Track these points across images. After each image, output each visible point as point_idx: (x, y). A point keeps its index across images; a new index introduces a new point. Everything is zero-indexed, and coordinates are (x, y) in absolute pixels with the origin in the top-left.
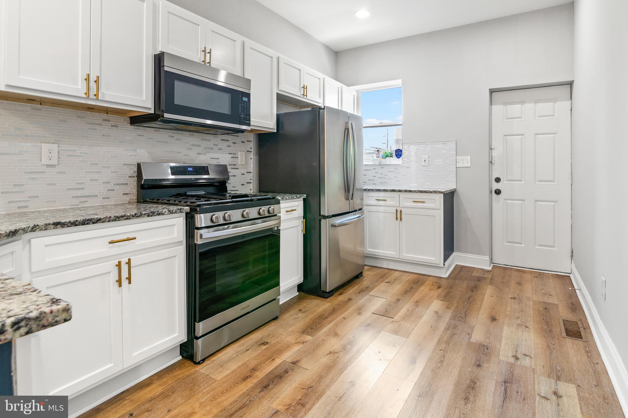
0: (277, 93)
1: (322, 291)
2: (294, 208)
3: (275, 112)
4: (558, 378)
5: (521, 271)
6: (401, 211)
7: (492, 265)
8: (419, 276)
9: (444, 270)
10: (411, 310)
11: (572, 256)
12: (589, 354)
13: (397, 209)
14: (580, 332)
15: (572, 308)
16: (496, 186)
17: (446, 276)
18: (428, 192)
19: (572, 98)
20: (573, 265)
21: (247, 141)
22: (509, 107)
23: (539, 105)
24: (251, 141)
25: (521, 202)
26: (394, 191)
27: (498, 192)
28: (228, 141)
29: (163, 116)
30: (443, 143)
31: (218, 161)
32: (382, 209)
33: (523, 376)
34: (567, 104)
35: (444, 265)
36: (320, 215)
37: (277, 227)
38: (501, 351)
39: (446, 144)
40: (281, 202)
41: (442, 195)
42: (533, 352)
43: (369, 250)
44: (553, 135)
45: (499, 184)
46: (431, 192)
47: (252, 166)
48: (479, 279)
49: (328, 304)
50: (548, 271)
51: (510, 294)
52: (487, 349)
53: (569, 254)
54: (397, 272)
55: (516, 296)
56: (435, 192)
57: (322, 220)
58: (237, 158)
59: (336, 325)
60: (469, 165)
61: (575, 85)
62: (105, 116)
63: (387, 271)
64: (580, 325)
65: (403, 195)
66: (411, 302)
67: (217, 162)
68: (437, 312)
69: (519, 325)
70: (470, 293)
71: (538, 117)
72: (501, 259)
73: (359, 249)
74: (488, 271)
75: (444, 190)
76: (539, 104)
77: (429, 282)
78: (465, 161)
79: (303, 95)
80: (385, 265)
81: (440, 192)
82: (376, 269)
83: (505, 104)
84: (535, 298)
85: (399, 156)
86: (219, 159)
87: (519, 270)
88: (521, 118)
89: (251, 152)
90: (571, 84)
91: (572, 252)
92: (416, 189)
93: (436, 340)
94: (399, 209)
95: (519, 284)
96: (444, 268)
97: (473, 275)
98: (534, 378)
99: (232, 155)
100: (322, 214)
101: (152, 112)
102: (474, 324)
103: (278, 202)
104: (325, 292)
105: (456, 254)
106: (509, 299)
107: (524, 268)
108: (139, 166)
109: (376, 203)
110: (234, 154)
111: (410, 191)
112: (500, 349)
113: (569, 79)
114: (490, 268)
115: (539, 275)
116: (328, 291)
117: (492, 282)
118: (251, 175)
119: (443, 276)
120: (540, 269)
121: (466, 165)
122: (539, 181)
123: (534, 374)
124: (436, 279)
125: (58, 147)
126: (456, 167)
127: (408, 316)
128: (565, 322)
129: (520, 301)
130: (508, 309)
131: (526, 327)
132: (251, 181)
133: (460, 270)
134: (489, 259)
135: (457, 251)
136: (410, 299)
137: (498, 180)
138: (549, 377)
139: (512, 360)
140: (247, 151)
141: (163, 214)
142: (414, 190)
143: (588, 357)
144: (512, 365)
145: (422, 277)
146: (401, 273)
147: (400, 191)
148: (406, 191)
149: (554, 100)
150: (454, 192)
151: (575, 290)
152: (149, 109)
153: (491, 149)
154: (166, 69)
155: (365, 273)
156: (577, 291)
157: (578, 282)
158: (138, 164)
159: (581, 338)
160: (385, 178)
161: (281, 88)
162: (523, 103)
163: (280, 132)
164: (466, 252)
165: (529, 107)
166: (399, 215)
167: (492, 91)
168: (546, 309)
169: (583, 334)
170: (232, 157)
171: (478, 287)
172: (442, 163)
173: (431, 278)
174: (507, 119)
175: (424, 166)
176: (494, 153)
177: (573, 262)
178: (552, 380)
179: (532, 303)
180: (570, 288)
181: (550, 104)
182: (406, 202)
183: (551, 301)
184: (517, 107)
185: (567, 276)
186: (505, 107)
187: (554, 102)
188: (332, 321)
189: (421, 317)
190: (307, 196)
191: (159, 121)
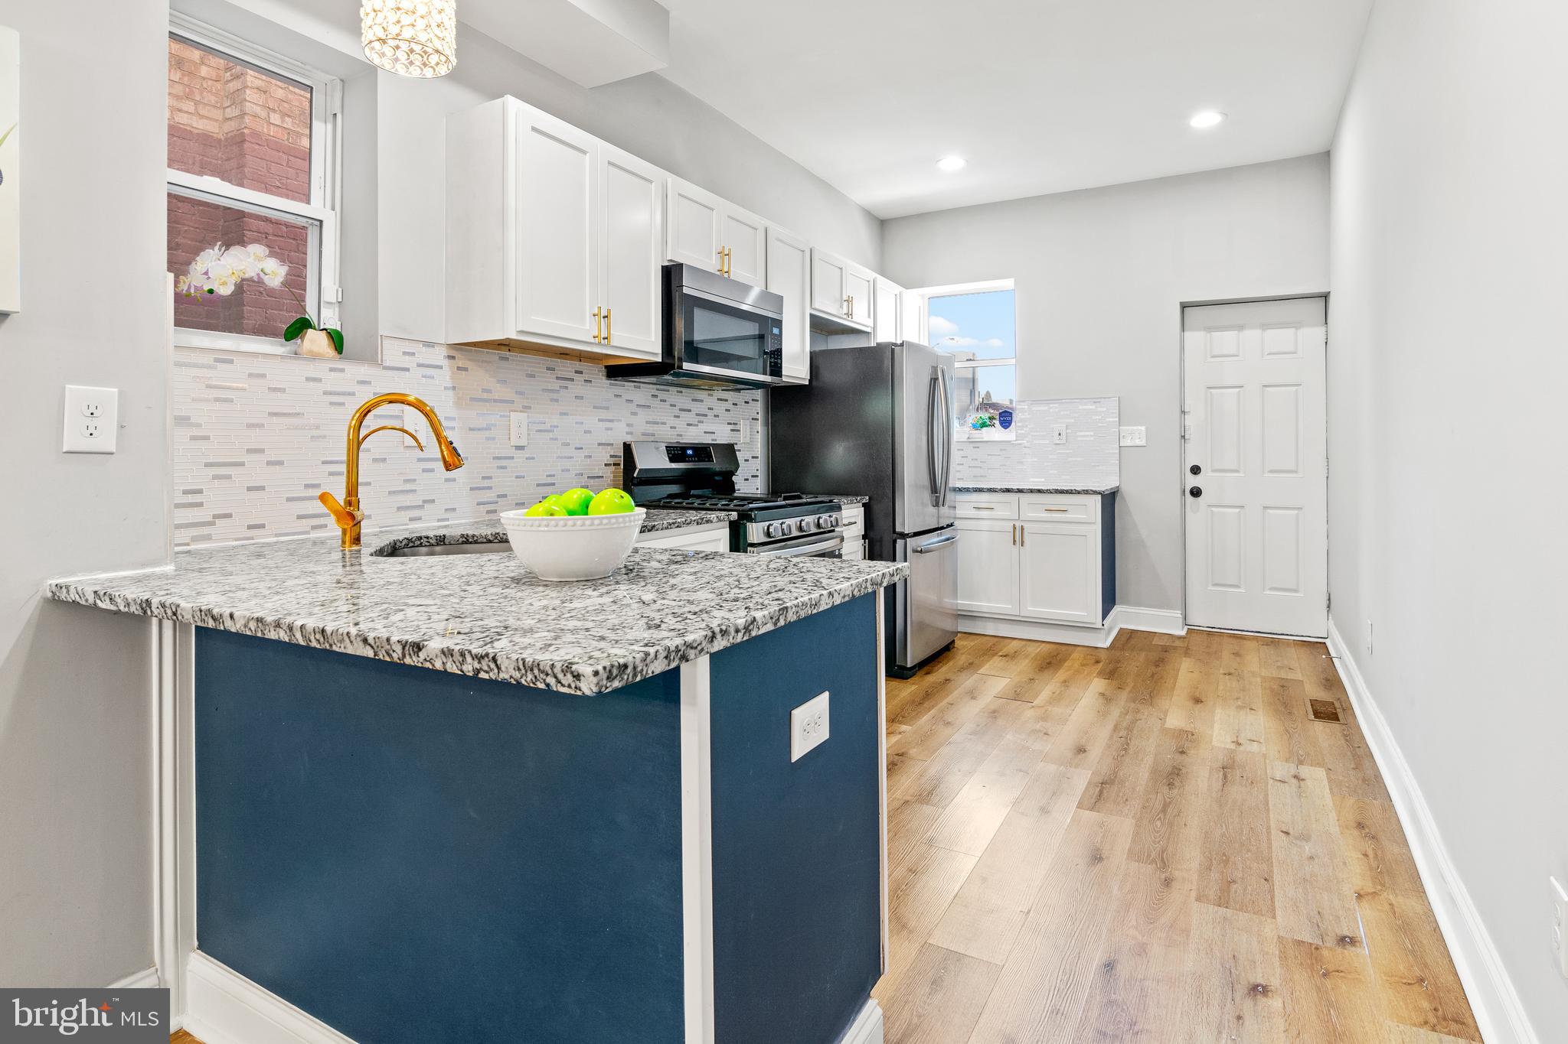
0: (812, 316)
1: (898, 666)
2: (853, 520)
3: (808, 349)
4: (1301, 763)
5: (1238, 637)
6: (1022, 528)
7: (1186, 627)
8: (1057, 646)
9: (1102, 634)
10: (1058, 692)
11: (1329, 607)
12: (1348, 738)
13: (1014, 525)
14: (1336, 714)
15: (1325, 685)
16: (1192, 481)
17: (1107, 644)
18: (1074, 491)
19: (1328, 322)
20: (1331, 622)
21: (753, 400)
22: (1216, 335)
23: (1270, 334)
24: (758, 401)
25: (1237, 510)
26: (1008, 490)
27: (1196, 493)
28: (727, 400)
29: (681, 367)
30: (1095, 400)
31: (713, 436)
32: (984, 525)
33: (1248, 762)
34: (1320, 331)
35: (1103, 625)
36: (894, 531)
37: (839, 550)
38: (1214, 736)
39: (1099, 402)
40: (843, 507)
41: (1099, 497)
42: (1263, 737)
43: (964, 603)
44: (1294, 388)
45: (1198, 477)
46: (1079, 493)
47: (759, 446)
48: (1165, 649)
49: (914, 687)
50: (1287, 635)
51: (1221, 669)
52: (1193, 735)
53: (1325, 603)
54: (1015, 642)
55: (1232, 671)
56: (1086, 492)
57: (898, 540)
58: (739, 431)
59: (942, 711)
60: (1143, 443)
61: (1332, 299)
62: (578, 365)
63: (996, 639)
64: (1337, 705)
65: (1025, 498)
66: (1056, 682)
67: (713, 440)
68: (1102, 694)
69: (1239, 708)
70: (1153, 668)
71: (1268, 354)
72: (1202, 618)
73: (948, 602)
74: (1180, 638)
75: (1103, 489)
76: (1269, 331)
77: (1076, 655)
78: (1136, 435)
79: (847, 314)
80: (990, 629)
81: (1095, 492)
82: (978, 637)
83: (1209, 329)
84: (1264, 673)
85: (1007, 424)
86: (714, 433)
87: (1235, 636)
88: (1237, 356)
89: (758, 419)
90: (1325, 297)
91: (1329, 600)
92: (1051, 488)
93: (1110, 727)
94: (1018, 524)
95: (1237, 654)
96: (1102, 631)
97: (1153, 643)
98: (1265, 763)
99: (732, 427)
100: (898, 529)
101: (659, 360)
102: (1167, 707)
103: (839, 508)
104: (904, 668)
105: (1119, 609)
106: (1222, 676)
107: (1244, 631)
108: (627, 448)
109: (973, 513)
110: (734, 424)
111: (1039, 491)
112: (1212, 736)
113: (1323, 290)
114: (1183, 633)
115: (1272, 641)
116: (909, 666)
117: (1187, 652)
118: (758, 461)
119: (1100, 645)
120: (1272, 632)
121: (1138, 442)
122: (1271, 471)
123: (1265, 759)
124: (1090, 649)
125: (528, 417)
126: (1120, 447)
127: (1055, 699)
128: (1313, 703)
129: (1240, 677)
130: (1221, 687)
131: (1251, 709)
132: (758, 473)
133: (1127, 639)
134: (1181, 616)
135: (1123, 603)
136: (1052, 678)
137: (1195, 470)
138: (1287, 761)
139: (1233, 746)
140: (753, 419)
141: (712, 522)
142: (1046, 488)
143: (1347, 740)
144: (1232, 751)
145: (1064, 648)
146: (1024, 643)
147: (1020, 491)
148: (1031, 491)
149: (1297, 325)
150: (1116, 494)
151: (1331, 658)
152: (656, 354)
153: (1183, 412)
154: (685, 290)
155: (958, 643)
156: (1336, 661)
157: (1337, 646)
158: (624, 443)
159: (1338, 720)
160: (981, 467)
161: (817, 305)
162: (1241, 328)
163: (814, 383)
164: (1139, 604)
165: (1252, 335)
166: (1018, 536)
167: (1184, 306)
168: (1283, 686)
169: (1340, 716)
170: (732, 430)
171: (1166, 660)
172: (1092, 439)
173: (1079, 648)
174: (1212, 357)
175: (1059, 444)
176: (1189, 421)
177: (1330, 618)
178: (1292, 765)
179: (1259, 680)
180: (1324, 656)
181: (1289, 333)
182: (1032, 509)
183: (1291, 676)
184: (1230, 336)
185: (1320, 643)
186: (1208, 335)
187: (1297, 328)
188: (933, 707)
189: (1078, 700)
190: (869, 498)
191: (671, 374)
